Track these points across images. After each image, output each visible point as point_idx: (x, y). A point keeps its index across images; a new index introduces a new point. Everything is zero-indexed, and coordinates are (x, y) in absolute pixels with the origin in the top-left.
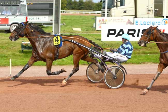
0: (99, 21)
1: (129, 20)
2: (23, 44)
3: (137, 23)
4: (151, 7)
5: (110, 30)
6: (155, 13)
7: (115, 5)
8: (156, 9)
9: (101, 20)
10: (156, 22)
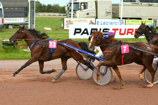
0: (67, 22)
1: (91, 21)
2: (3, 41)
3: (98, 23)
4: (110, 10)
5: (76, 29)
6: (112, 15)
7: (80, 8)
8: (113, 12)
9: (68, 21)
10: (114, 23)
